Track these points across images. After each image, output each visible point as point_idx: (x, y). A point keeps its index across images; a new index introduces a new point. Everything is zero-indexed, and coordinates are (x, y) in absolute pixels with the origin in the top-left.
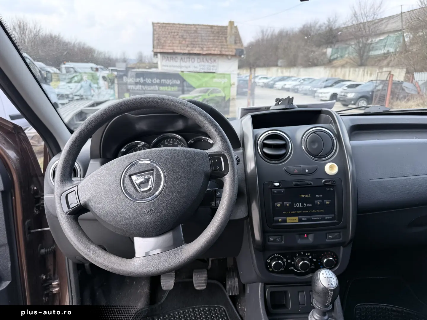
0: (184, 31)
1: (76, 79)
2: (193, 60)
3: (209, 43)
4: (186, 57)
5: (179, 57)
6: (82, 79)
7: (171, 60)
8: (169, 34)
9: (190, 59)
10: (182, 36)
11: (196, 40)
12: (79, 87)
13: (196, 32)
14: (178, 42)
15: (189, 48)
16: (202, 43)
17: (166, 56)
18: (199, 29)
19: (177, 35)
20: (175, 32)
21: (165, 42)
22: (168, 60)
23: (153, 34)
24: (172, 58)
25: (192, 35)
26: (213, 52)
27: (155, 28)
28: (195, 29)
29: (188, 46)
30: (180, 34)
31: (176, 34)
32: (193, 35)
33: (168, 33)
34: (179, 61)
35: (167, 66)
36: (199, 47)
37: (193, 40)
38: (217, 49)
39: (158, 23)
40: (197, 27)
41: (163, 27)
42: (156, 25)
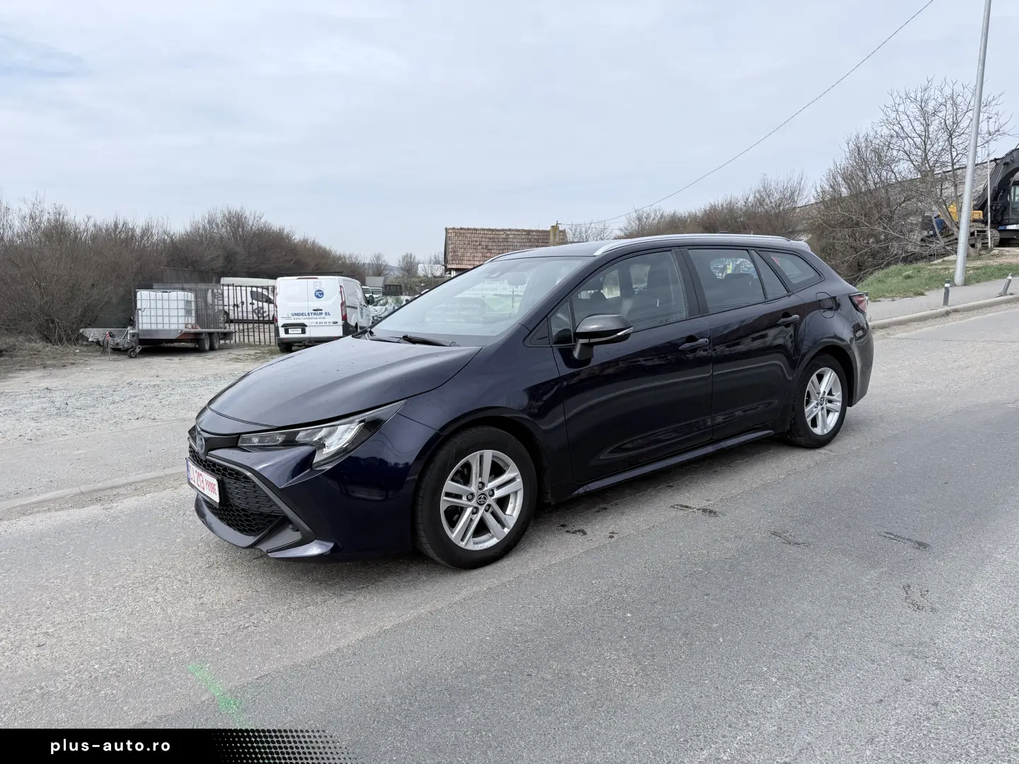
0: (490, 238)
1: (381, 302)
6: (387, 302)
8: (469, 244)
10: (487, 246)
12: (384, 310)
13: (506, 240)
14: (480, 255)
18: (511, 236)
19: (480, 244)
20: (476, 241)
21: (463, 255)
23: (446, 244)
27: (449, 235)
30: (484, 243)
32: (502, 244)
33: (467, 242)
39: (454, 229)
40: (508, 233)
41: (460, 233)
42: (450, 231)
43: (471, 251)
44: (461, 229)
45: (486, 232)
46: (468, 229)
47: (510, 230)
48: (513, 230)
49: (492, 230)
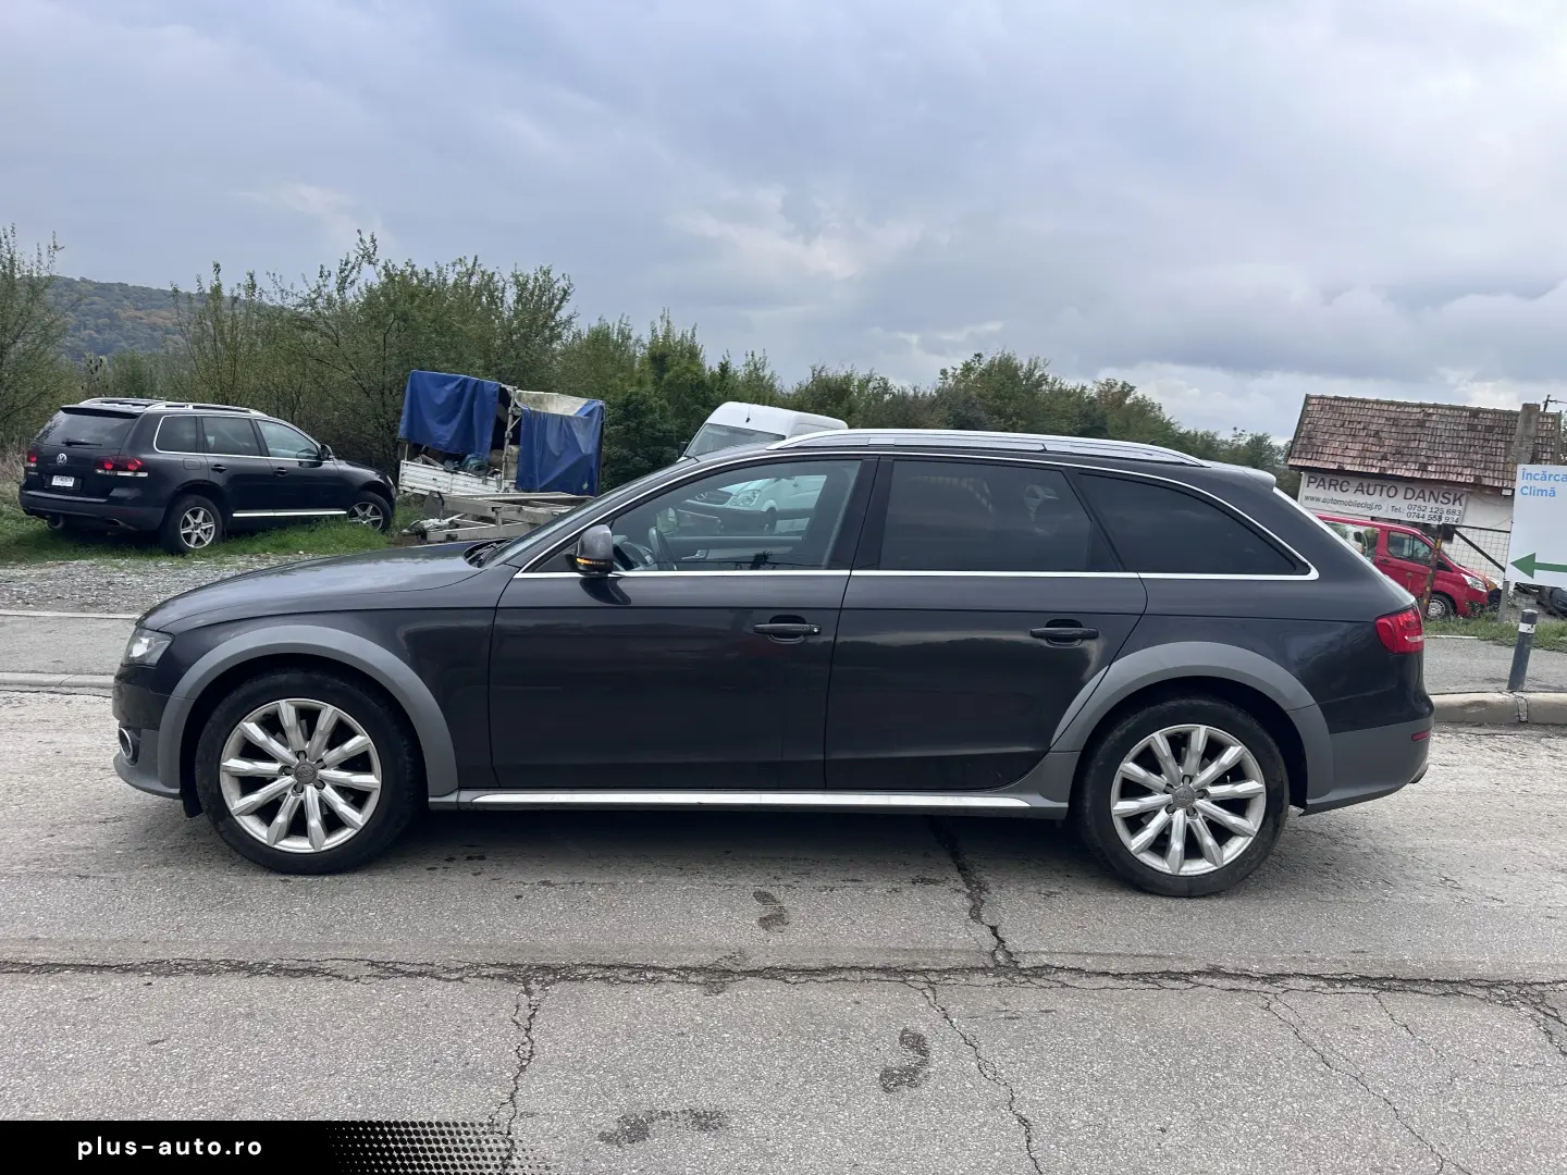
0: (1388, 418)
2: (1392, 493)
3: (1449, 455)
4: (1373, 482)
5: (1355, 483)
7: (1330, 485)
8: (1342, 426)
9: (1385, 489)
10: (1377, 432)
11: (1413, 445)
13: (1421, 424)
14: (1359, 447)
15: (1385, 464)
16: (1430, 453)
17: (1319, 476)
18: (1434, 418)
19: (1364, 429)
20: (1360, 423)
21: (1325, 443)
22: (1324, 486)
23: (1301, 422)
24: (1333, 482)
25: (1406, 430)
26: (1453, 478)
27: (1310, 408)
28: (1420, 416)
29: (1384, 458)
30: (1374, 427)
31: (1361, 426)
32: (1411, 431)
33: (1338, 424)
34: (1352, 490)
35: (1318, 500)
36: (1415, 463)
37: (1404, 444)
38: (1467, 471)
39: (1322, 398)
40: (1431, 411)
41: (1331, 406)
42: (1314, 401)
43: (1343, 438)
44: (1337, 399)
45: (1385, 407)
46: (1350, 400)
47: (1435, 406)
48: (1442, 407)
49: (1399, 405)
